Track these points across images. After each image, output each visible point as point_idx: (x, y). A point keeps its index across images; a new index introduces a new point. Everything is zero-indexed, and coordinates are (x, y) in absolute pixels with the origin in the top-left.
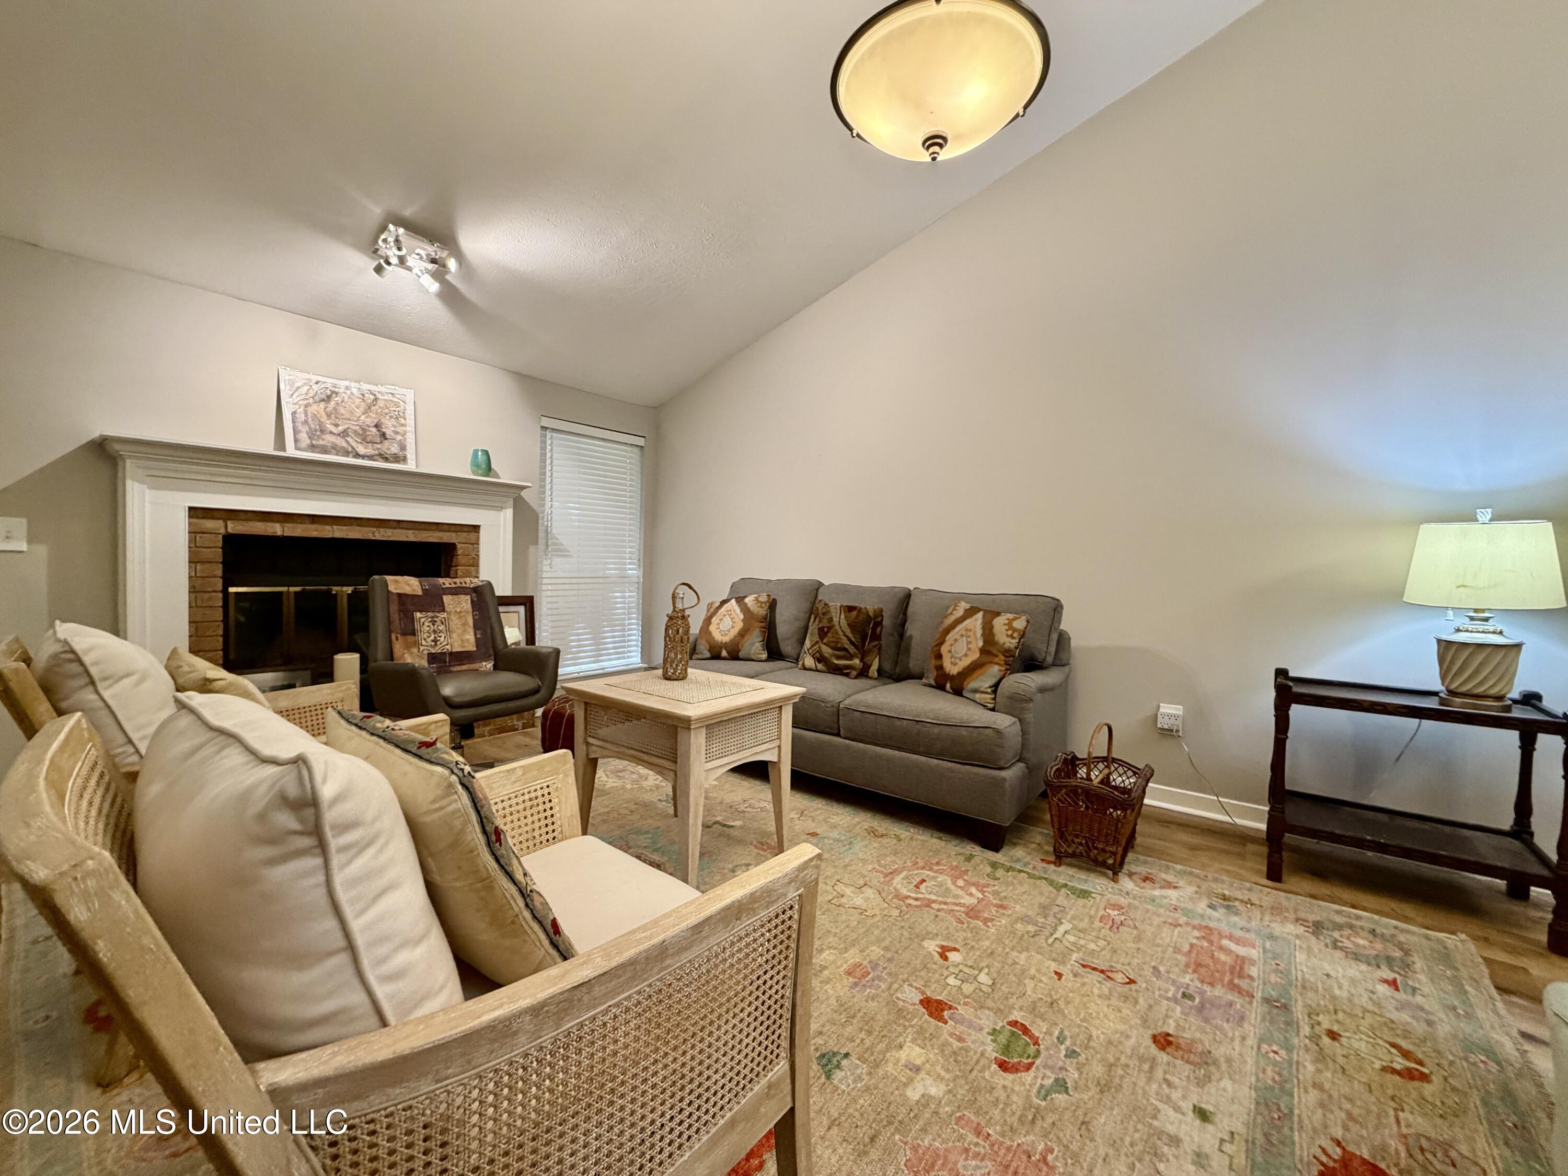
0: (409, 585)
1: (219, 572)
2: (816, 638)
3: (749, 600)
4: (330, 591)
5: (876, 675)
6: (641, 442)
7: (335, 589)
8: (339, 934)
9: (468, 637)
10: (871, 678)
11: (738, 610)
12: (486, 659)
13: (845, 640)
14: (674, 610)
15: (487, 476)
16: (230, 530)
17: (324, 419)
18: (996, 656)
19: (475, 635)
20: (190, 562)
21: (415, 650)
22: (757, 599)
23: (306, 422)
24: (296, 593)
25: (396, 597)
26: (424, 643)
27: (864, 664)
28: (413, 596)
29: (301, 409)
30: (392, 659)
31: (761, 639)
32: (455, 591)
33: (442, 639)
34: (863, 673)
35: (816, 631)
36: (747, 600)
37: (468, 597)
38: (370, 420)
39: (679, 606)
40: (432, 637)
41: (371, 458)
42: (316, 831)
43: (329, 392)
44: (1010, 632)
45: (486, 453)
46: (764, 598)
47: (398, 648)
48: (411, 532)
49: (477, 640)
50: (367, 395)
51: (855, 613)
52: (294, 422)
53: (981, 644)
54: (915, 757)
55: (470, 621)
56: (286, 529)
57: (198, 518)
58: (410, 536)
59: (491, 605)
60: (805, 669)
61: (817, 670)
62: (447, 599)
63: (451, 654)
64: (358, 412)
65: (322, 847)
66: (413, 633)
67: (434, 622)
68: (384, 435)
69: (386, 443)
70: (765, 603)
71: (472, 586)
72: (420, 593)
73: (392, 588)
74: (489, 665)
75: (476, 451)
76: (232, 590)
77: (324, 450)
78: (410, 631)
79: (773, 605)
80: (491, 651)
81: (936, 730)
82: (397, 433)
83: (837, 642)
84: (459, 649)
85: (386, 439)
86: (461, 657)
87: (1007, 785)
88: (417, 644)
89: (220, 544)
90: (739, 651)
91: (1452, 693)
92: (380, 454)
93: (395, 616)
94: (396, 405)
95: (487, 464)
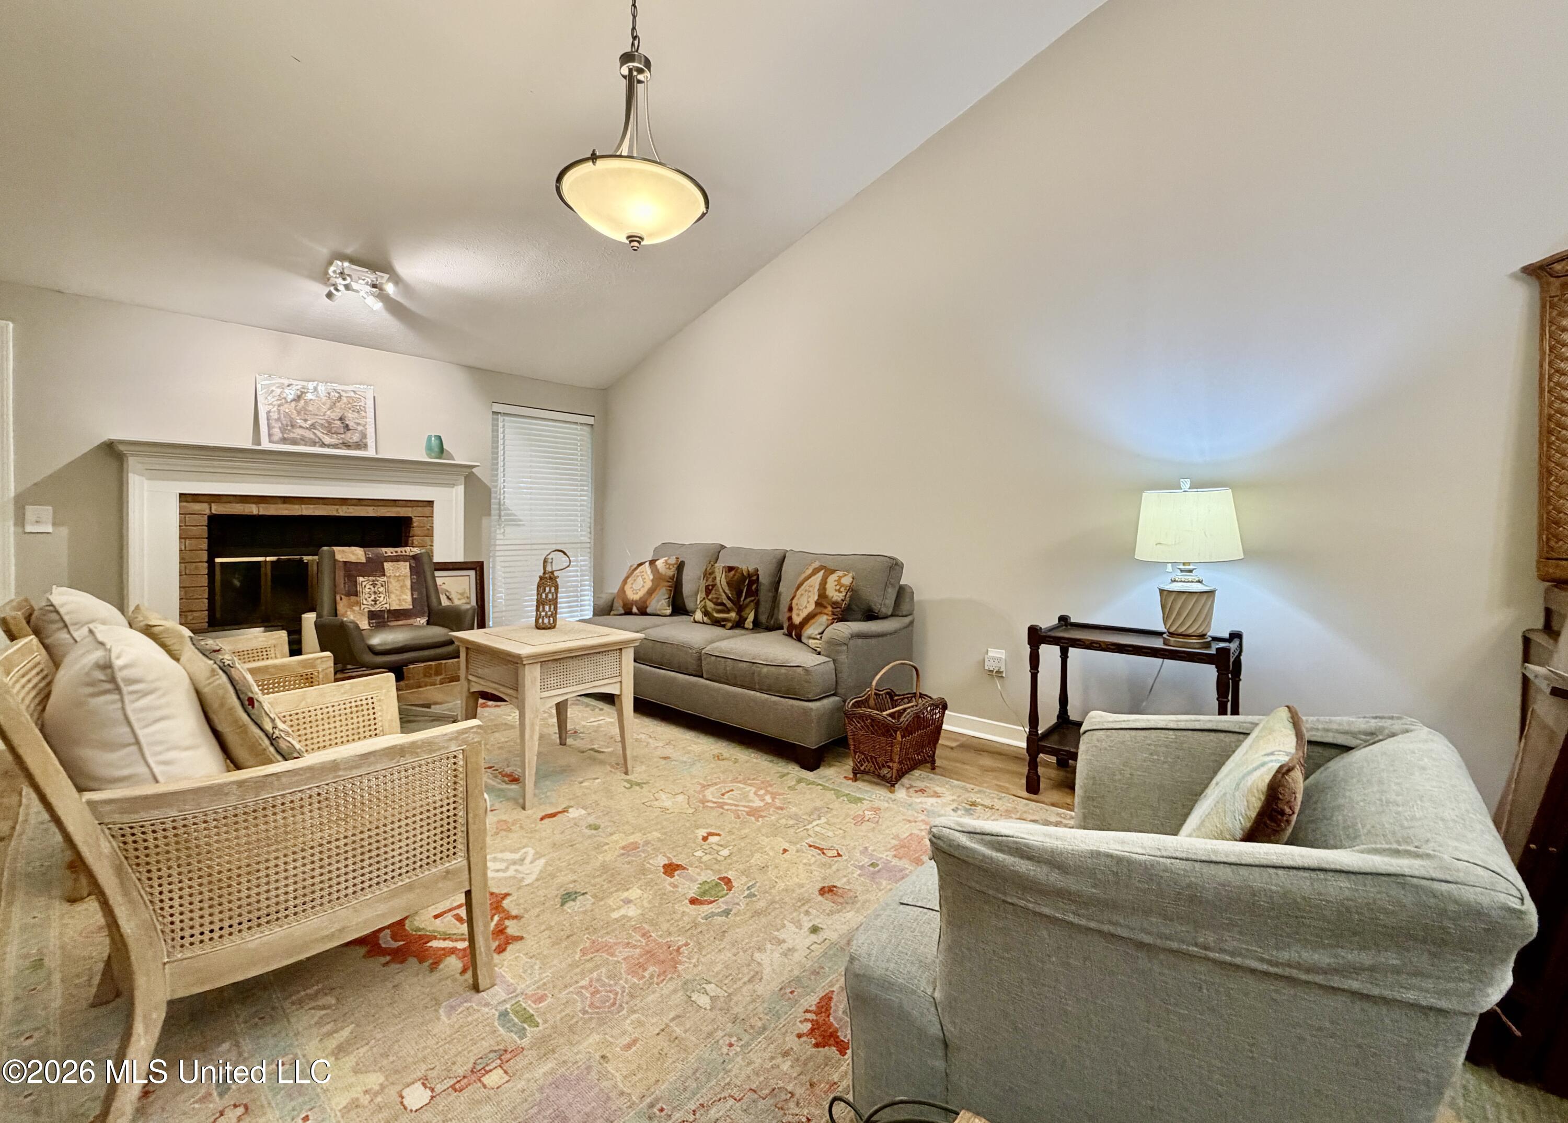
0: (356, 554)
1: (205, 546)
2: (704, 595)
3: (660, 564)
4: (301, 560)
5: (751, 626)
6: (591, 420)
7: (306, 558)
8: (130, 735)
9: (405, 597)
10: (747, 629)
11: (649, 571)
12: (420, 615)
13: (724, 596)
14: (544, 573)
15: (440, 458)
16: (214, 512)
17: (294, 415)
18: (825, 607)
19: (412, 595)
20: (180, 538)
21: (356, 608)
22: (666, 562)
23: (279, 419)
24: (272, 562)
25: (341, 564)
26: (365, 602)
27: (741, 617)
28: (358, 564)
29: (275, 409)
30: (336, 616)
31: (667, 596)
32: (395, 559)
33: (381, 599)
34: (739, 624)
35: (704, 589)
36: (657, 563)
37: (408, 564)
38: (334, 415)
39: (549, 569)
40: (372, 598)
41: (335, 446)
42: (113, 680)
43: (299, 393)
44: (838, 587)
45: (439, 438)
46: (673, 560)
47: (341, 607)
48: (371, 508)
49: (414, 600)
50: (332, 394)
51: (733, 572)
52: (268, 419)
53: (816, 598)
54: (752, 693)
55: (408, 583)
56: (261, 509)
57: (187, 502)
58: (370, 512)
59: (427, 568)
60: (696, 622)
61: (704, 623)
62: (387, 565)
63: (389, 611)
64: (324, 408)
65: (118, 689)
66: (356, 594)
67: (374, 585)
68: (347, 427)
69: (349, 434)
70: (673, 565)
71: (411, 554)
72: (364, 560)
73: (339, 557)
74: (423, 621)
75: (430, 437)
76: (218, 560)
77: (294, 442)
78: (353, 592)
79: (680, 567)
80: (426, 609)
81: (765, 670)
82: (358, 424)
83: (718, 598)
84: (397, 608)
85: (349, 430)
86: (399, 614)
87: (813, 714)
88: (359, 604)
89: (206, 523)
90: (647, 607)
91: (1171, 634)
92: (343, 443)
93: (340, 580)
94: (357, 400)
95: (440, 447)
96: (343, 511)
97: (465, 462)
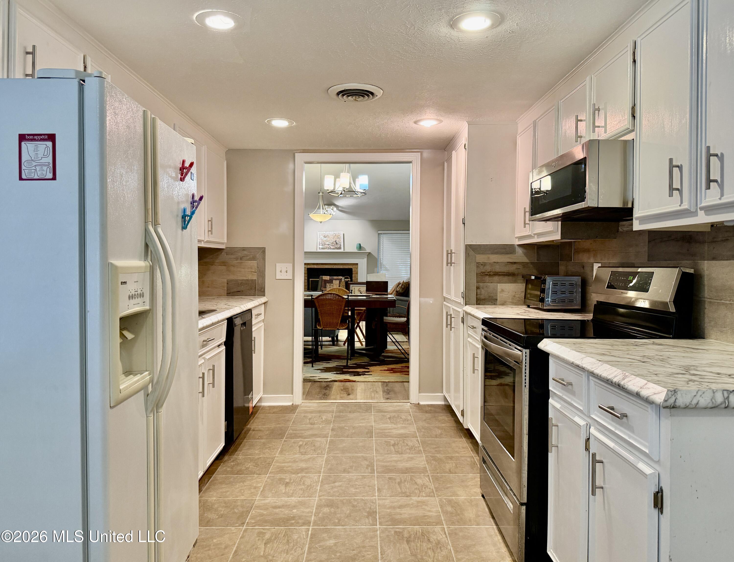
0: (327, 278)
1: (306, 276)
15: (360, 250)
16: (308, 267)
17: (325, 241)
23: (322, 243)
25: (324, 280)
28: (327, 280)
29: (321, 240)
32: (336, 279)
37: (339, 281)
38: (334, 240)
41: (334, 249)
43: (327, 235)
45: (360, 245)
50: (334, 234)
52: (320, 243)
56: (317, 266)
58: (341, 267)
62: (334, 281)
64: (332, 239)
66: (326, 288)
67: (330, 286)
68: (337, 243)
69: (337, 245)
71: (341, 278)
72: (329, 279)
73: (323, 278)
75: (358, 244)
76: (310, 279)
77: (325, 249)
82: (339, 242)
89: (306, 270)
92: (336, 248)
93: (323, 284)
94: (339, 235)
95: (360, 247)
96: (335, 267)
97: (368, 251)
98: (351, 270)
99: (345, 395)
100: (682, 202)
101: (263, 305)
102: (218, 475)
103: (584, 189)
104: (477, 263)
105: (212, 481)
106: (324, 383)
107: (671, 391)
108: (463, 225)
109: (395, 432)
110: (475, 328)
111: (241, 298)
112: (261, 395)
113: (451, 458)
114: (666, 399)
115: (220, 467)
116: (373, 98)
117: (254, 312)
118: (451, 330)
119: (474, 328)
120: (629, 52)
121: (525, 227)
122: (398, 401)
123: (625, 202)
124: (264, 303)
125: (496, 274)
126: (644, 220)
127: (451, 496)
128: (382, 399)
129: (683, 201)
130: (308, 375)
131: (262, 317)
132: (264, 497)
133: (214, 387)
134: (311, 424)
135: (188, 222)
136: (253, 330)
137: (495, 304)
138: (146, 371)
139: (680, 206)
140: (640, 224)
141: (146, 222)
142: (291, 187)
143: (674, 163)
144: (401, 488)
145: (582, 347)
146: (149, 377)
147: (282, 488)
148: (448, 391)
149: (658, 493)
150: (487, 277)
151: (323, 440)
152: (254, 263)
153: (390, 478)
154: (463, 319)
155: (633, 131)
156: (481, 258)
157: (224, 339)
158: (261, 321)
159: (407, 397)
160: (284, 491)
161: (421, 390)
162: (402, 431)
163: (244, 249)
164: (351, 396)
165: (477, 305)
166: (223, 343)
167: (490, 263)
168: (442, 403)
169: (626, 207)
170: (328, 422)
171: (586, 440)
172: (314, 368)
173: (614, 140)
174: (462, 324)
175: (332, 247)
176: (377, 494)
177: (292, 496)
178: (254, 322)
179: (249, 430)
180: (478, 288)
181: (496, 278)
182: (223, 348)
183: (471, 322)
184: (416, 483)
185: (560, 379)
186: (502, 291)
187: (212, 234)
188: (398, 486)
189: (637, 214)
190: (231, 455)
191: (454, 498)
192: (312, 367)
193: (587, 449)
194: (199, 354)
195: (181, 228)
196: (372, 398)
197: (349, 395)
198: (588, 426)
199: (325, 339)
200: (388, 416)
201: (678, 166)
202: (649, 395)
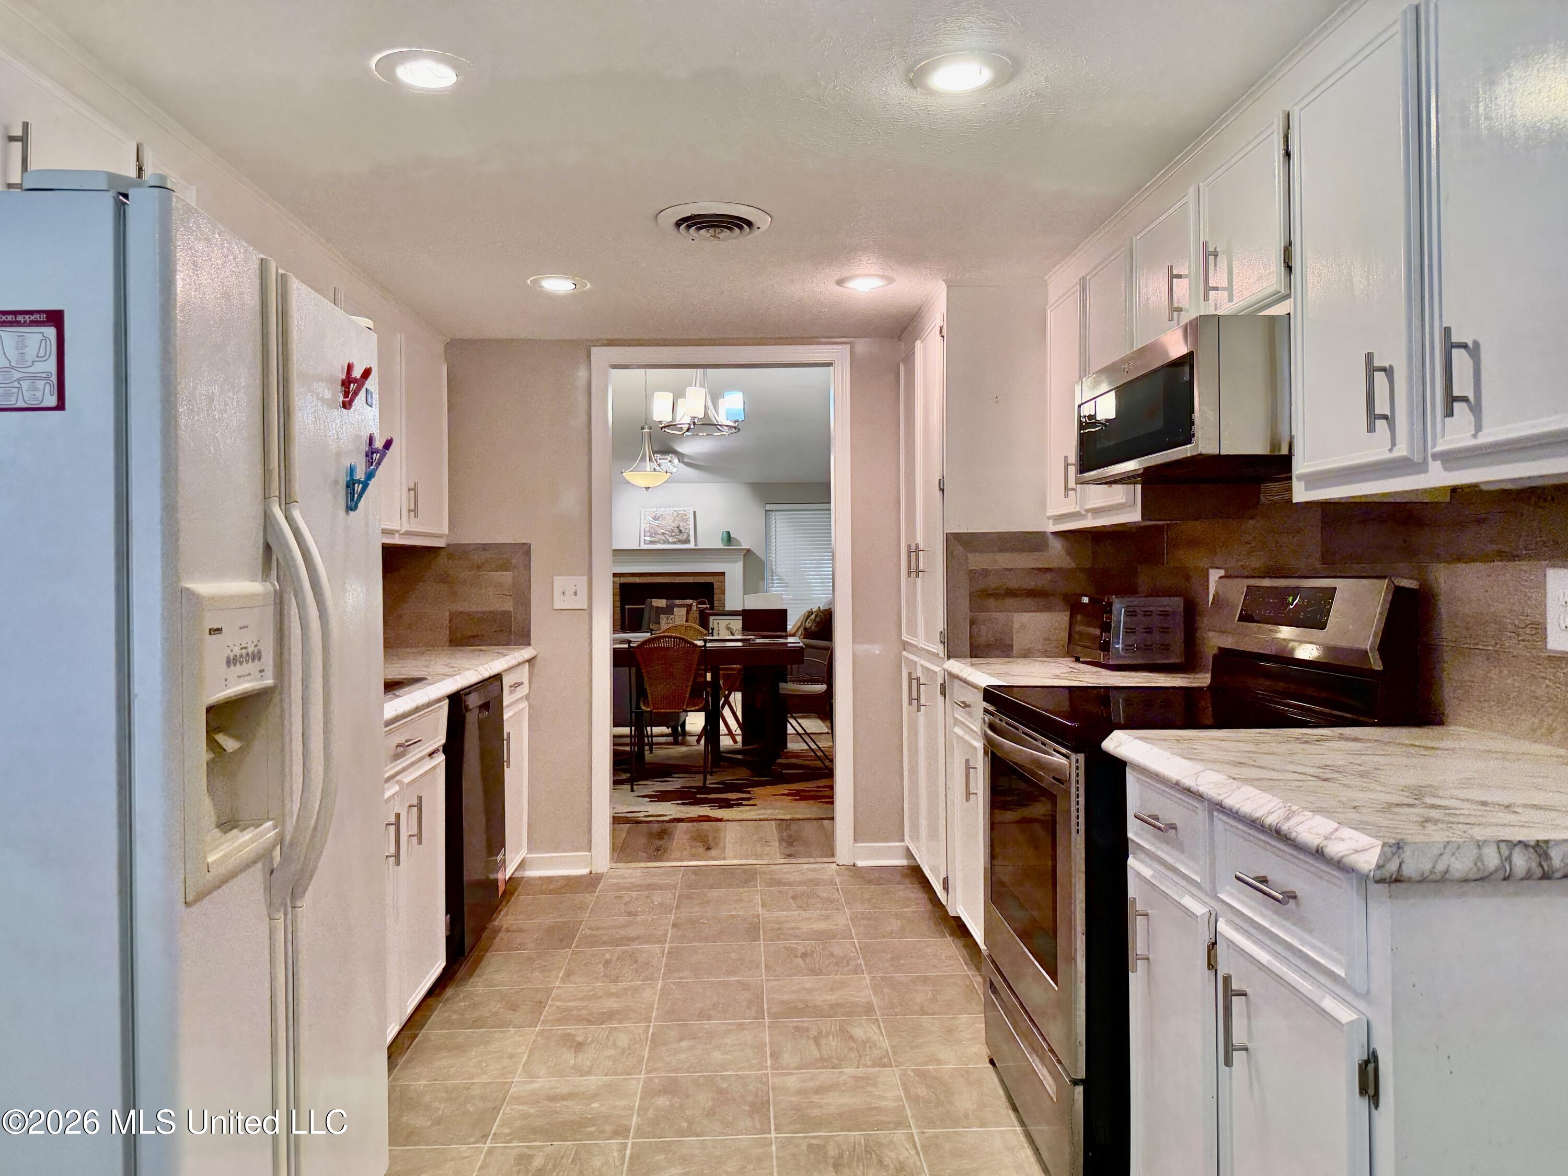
0: (661, 603)
15: (729, 545)
16: (622, 582)
17: (657, 528)
23: (649, 531)
25: (654, 608)
28: (662, 608)
29: (648, 525)
32: (679, 606)
38: (675, 525)
41: (674, 543)
43: (660, 515)
45: (728, 533)
50: (674, 513)
52: (645, 532)
55: (684, 619)
56: (640, 580)
57: (616, 576)
58: (691, 580)
62: (675, 609)
64: (670, 522)
66: (659, 623)
67: (667, 620)
68: (681, 531)
69: (681, 535)
71: (689, 603)
72: (665, 606)
73: (654, 604)
75: (724, 533)
77: (656, 543)
78: (658, 622)
82: (686, 529)
85: (682, 533)
89: (619, 588)
92: (678, 541)
93: (653, 616)
94: (686, 515)
95: (729, 539)
96: (678, 580)
97: (745, 546)
98: (710, 586)
99: (701, 850)
100: (1394, 444)
101: (527, 665)
102: (432, 1032)
103: (1191, 417)
104: (971, 571)
105: (417, 1043)
106: (656, 825)
107: (1390, 846)
108: (939, 493)
109: (805, 927)
110: (969, 706)
111: (481, 650)
112: (523, 853)
113: (925, 980)
114: (1381, 863)
115: (436, 1013)
116: (750, 233)
117: (507, 681)
118: (919, 710)
119: (966, 705)
120: (1275, 134)
121: (1067, 496)
122: (812, 860)
123: (1275, 444)
124: (529, 661)
125: (1011, 593)
126: (1315, 479)
127: (926, 1063)
128: (778, 856)
129: (1397, 441)
130: (623, 809)
131: (524, 690)
132: (531, 1076)
133: (420, 842)
134: (630, 914)
135: (360, 496)
136: (505, 717)
137: (1008, 656)
138: (268, 819)
139: (1391, 450)
140: (1307, 489)
141: (266, 497)
142: (583, 417)
143: (1377, 363)
144: (819, 1049)
145: (1195, 749)
146: (274, 832)
147: (568, 1057)
148: (916, 837)
149: (1367, 1062)
150: (991, 602)
151: (656, 948)
152: (506, 577)
153: (797, 1029)
154: (943, 686)
155: (1288, 296)
156: (978, 561)
157: (441, 740)
158: (522, 698)
159: (830, 851)
160: (572, 1062)
161: (858, 836)
162: (821, 926)
163: (485, 547)
164: (713, 853)
165: (971, 657)
166: (441, 749)
167: (997, 571)
168: (903, 862)
169: (1276, 453)
170: (664, 908)
171: (1209, 946)
172: (636, 794)
173: (1249, 315)
174: (940, 698)
175: (671, 540)
176: (769, 1064)
177: (589, 1073)
178: (506, 701)
179: (497, 931)
180: (972, 623)
181: (1010, 601)
182: (441, 758)
183: (958, 693)
184: (851, 1037)
185: (1149, 816)
186: (1023, 627)
187: (416, 516)
188: (813, 1047)
189: (1299, 467)
190: (458, 986)
191: (931, 1067)
192: (632, 790)
193: (1212, 965)
194: (386, 776)
195: (344, 508)
196: (757, 856)
197: (708, 849)
198: (1213, 918)
199: (657, 730)
200: (791, 893)
201: (1383, 369)
202: (1344, 853)
